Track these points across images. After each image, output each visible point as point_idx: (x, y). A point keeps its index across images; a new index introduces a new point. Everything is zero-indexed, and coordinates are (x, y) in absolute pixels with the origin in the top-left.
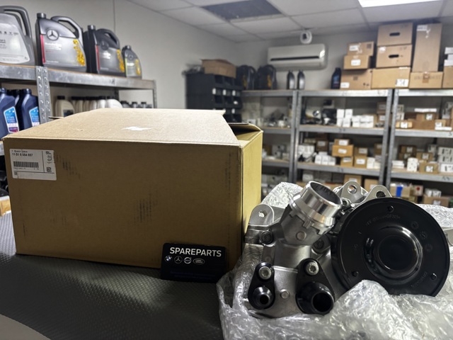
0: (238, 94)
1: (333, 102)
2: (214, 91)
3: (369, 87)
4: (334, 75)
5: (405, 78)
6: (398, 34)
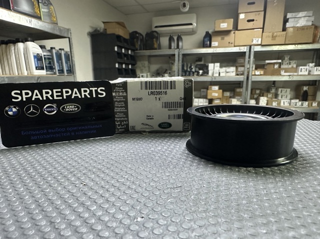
2: (116, 49)
3: (233, 45)
5: (258, 38)
6: (253, 3)
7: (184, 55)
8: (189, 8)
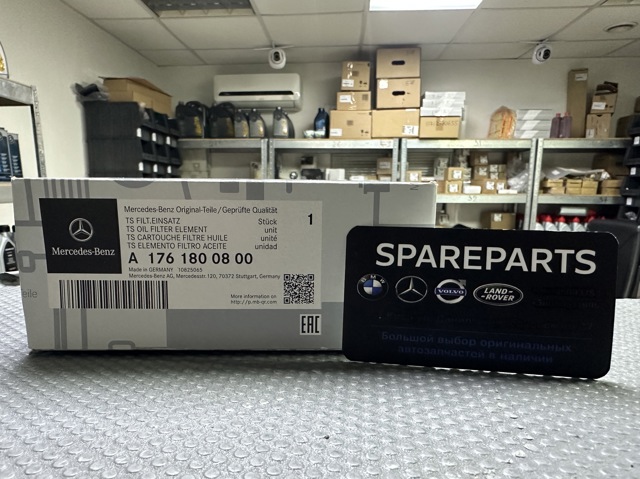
0: (174, 145)
1: (315, 159)
2: (139, 133)
3: (369, 135)
4: (317, 118)
5: (414, 124)
6: (402, 63)
7: (279, 151)
8: (287, 63)
